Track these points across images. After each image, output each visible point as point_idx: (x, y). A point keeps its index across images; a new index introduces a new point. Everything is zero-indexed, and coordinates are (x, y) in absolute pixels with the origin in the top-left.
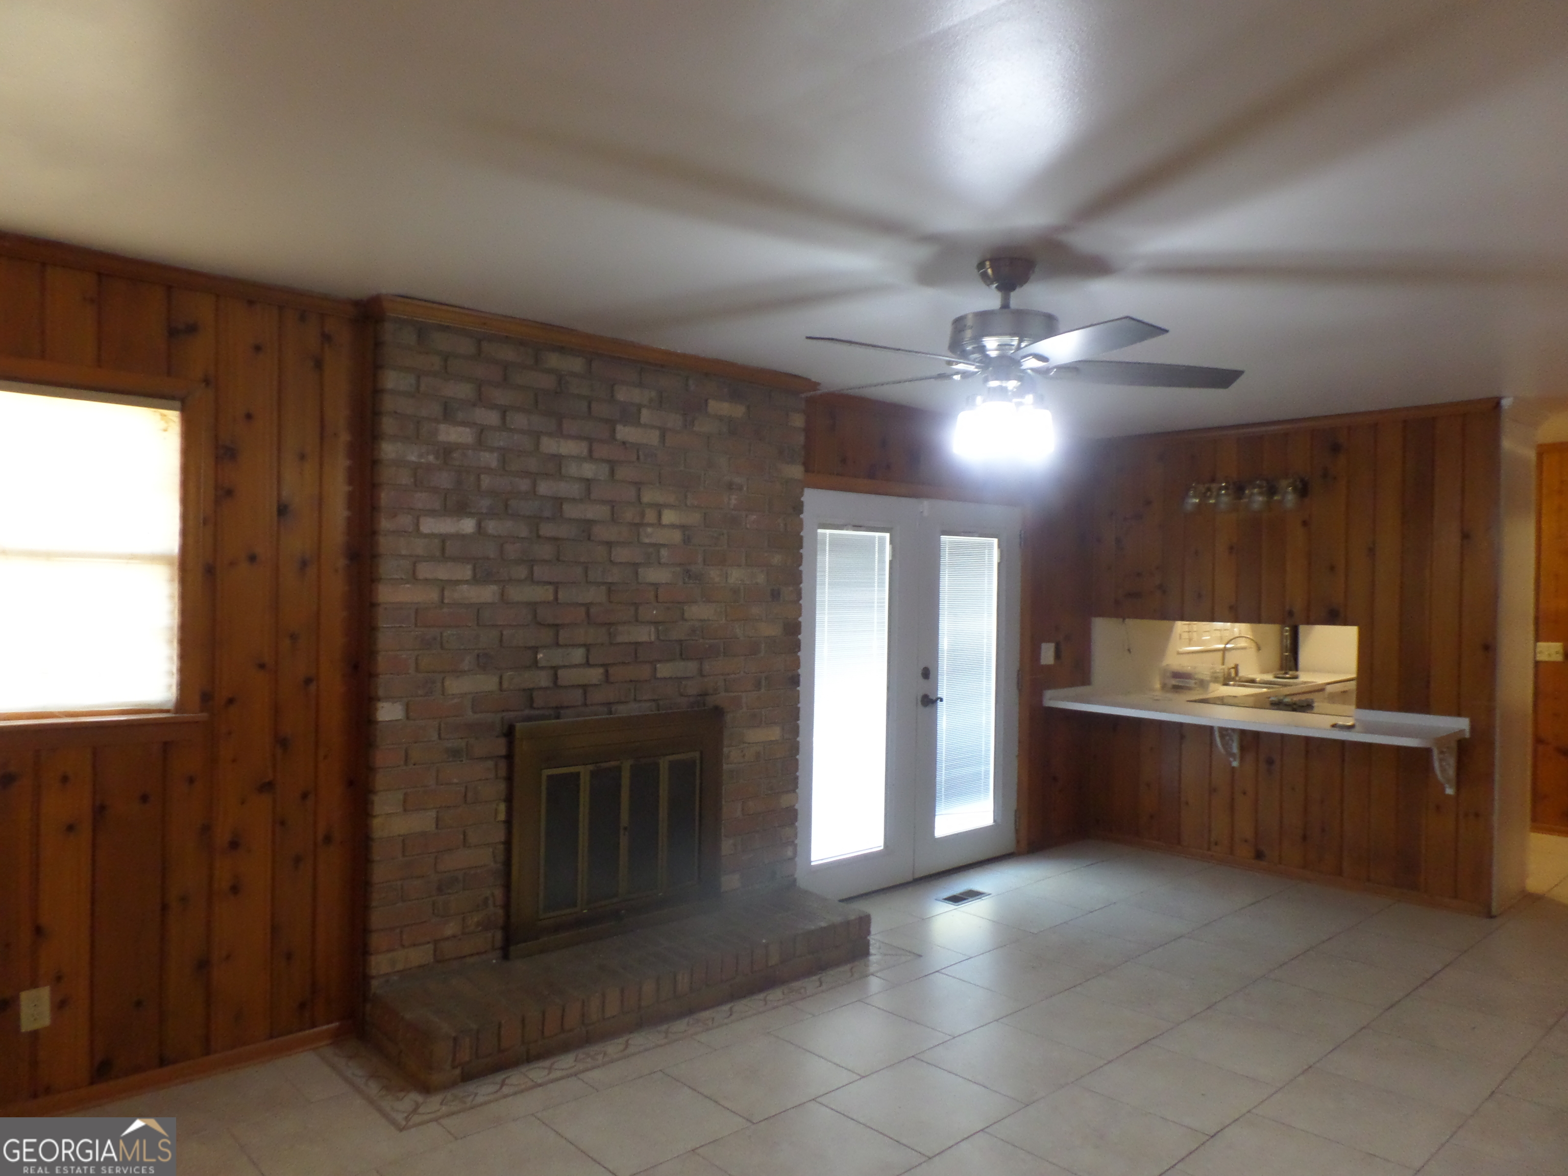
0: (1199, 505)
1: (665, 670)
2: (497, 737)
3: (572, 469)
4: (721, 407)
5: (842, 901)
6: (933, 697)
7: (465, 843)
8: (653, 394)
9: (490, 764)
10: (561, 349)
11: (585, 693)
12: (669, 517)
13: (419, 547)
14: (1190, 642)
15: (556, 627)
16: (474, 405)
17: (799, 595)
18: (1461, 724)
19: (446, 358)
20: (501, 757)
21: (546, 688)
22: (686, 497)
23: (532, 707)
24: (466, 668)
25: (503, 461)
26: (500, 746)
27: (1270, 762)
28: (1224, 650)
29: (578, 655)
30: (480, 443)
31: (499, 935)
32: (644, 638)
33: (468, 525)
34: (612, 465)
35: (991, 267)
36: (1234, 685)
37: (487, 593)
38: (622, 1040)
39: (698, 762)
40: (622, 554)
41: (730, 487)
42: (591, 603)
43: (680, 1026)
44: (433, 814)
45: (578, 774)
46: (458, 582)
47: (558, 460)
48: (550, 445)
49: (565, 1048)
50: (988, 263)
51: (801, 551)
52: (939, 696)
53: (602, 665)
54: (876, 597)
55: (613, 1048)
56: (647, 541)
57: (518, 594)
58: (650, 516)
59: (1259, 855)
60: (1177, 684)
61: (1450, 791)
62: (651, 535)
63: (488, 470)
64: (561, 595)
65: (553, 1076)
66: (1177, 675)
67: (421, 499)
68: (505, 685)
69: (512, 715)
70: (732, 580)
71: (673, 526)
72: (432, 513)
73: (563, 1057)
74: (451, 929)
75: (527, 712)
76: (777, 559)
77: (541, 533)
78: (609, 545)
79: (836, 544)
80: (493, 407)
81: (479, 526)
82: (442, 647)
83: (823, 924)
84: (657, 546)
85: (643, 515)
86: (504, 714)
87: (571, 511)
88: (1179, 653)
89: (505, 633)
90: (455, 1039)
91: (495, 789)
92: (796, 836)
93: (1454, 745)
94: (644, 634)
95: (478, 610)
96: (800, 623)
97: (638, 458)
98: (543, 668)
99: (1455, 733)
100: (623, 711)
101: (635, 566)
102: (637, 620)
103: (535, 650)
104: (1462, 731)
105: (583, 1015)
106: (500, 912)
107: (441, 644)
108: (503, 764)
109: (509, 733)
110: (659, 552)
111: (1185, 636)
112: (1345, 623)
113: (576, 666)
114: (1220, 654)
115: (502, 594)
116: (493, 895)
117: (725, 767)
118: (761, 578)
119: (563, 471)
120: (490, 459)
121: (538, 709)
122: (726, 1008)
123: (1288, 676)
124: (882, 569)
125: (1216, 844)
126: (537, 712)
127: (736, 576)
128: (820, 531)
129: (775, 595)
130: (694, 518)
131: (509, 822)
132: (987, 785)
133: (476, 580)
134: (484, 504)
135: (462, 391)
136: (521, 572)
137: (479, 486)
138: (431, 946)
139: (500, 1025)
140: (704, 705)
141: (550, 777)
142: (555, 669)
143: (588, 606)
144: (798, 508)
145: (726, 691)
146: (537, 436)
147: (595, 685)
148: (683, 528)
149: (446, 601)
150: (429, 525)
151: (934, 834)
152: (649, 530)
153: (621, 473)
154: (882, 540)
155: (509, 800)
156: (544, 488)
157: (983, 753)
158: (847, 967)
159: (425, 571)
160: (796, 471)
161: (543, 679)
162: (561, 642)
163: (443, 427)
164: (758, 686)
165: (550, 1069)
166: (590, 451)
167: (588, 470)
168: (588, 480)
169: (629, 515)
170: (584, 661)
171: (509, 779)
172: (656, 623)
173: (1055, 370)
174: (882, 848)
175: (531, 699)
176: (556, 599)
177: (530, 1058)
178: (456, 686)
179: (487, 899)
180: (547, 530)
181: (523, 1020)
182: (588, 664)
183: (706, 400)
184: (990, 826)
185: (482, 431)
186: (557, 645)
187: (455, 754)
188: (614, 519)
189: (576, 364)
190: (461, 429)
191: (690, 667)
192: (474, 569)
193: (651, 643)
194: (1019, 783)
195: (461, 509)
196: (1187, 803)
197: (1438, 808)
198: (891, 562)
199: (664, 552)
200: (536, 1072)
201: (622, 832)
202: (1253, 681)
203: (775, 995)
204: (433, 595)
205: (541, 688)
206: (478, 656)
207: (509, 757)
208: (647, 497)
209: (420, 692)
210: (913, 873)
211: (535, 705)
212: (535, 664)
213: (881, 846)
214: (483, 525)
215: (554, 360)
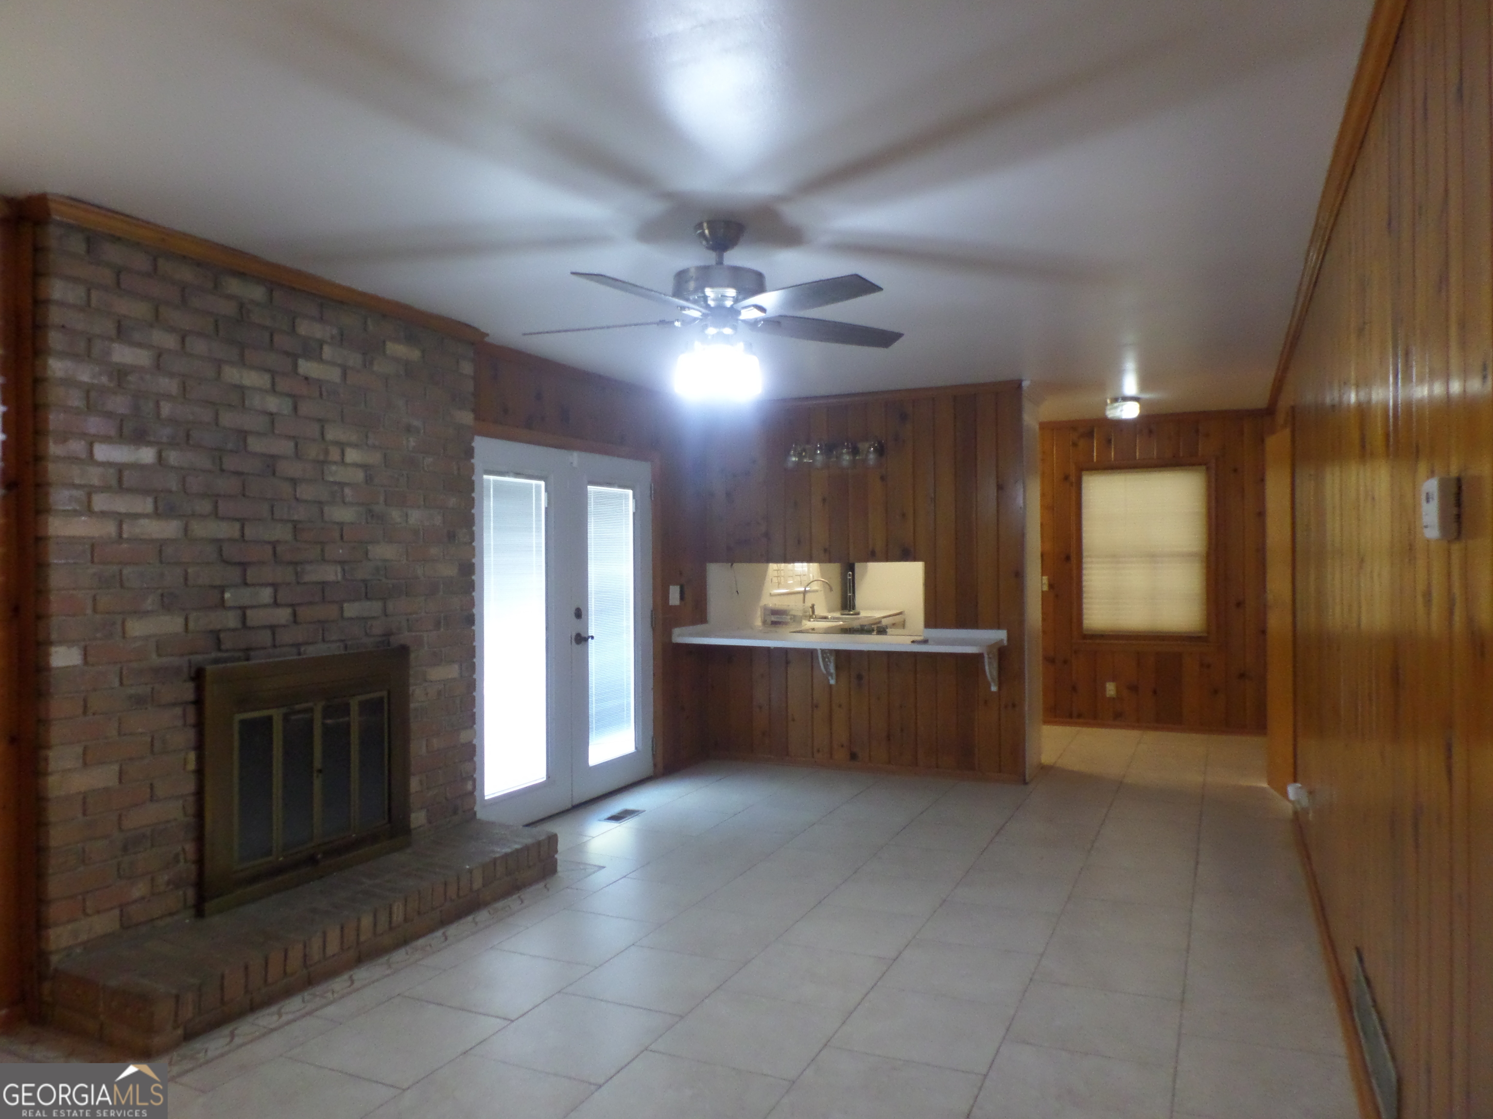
0: (797, 464)
1: (352, 610)
2: (185, 681)
3: (256, 401)
4: (398, 349)
5: (528, 825)
6: (583, 635)
7: (152, 799)
8: (335, 331)
9: (178, 711)
10: (241, 275)
11: (274, 634)
12: (352, 456)
13: (94, 476)
14: (779, 585)
15: (243, 566)
16: (151, 326)
17: (472, 536)
18: (1000, 635)
19: (118, 272)
20: (186, 703)
21: (234, 630)
22: (367, 437)
23: (219, 649)
24: (149, 608)
25: (184, 388)
26: (188, 692)
27: (859, 677)
28: (805, 593)
29: (266, 594)
30: (158, 366)
31: (191, 893)
32: (331, 577)
33: (147, 455)
34: (296, 400)
35: (709, 228)
36: (814, 621)
37: (168, 529)
38: (346, 976)
39: (386, 700)
40: (306, 492)
41: (409, 429)
42: (278, 541)
43: (399, 956)
44: (116, 767)
45: (270, 719)
46: (136, 516)
47: (241, 389)
48: (233, 374)
49: (288, 992)
50: (705, 225)
51: (473, 495)
52: (590, 634)
53: (292, 605)
54: (534, 542)
55: (339, 984)
56: (331, 479)
57: (200, 529)
58: (335, 454)
59: (853, 756)
60: (776, 620)
61: (994, 689)
62: (336, 473)
63: (168, 397)
64: (247, 532)
65: (285, 1018)
66: (775, 612)
67: (94, 424)
68: (191, 625)
69: (198, 658)
70: (412, 521)
71: (356, 465)
72: (106, 439)
73: (287, 1002)
74: (139, 890)
75: (214, 655)
76: (452, 501)
77: (225, 467)
78: (294, 482)
79: (500, 489)
80: (172, 329)
81: (160, 456)
82: (122, 586)
83: (517, 846)
84: (342, 485)
85: (327, 452)
86: (191, 657)
87: (255, 445)
88: (771, 595)
89: (190, 570)
90: (177, 998)
91: (184, 738)
92: (474, 770)
93: (995, 651)
94: (331, 574)
95: (161, 546)
96: (474, 564)
97: (321, 395)
98: (231, 608)
99: (996, 643)
100: (311, 651)
101: (320, 503)
102: (323, 560)
103: (222, 589)
104: (1002, 640)
105: (305, 956)
106: (193, 868)
107: (121, 580)
108: (191, 711)
109: (198, 676)
110: (343, 491)
111: (775, 580)
112: (915, 559)
113: (265, 606)
114: (802, 595)
115: (186, 530)
116: (183, 849)
117: (412, 706)
118: (438, 520)
119: (247, 402)
120: (168, 385)
121: (227, 651)
122: (439, 933)
123: (852, 613)
124: (538, 515)
125: (818, 751)
126: (225, 655)
127: (416, 516)
128: (485, 477)
129: (451, 536)
130: (374, 458)
131: (200, 772)
132: (629, 716)
133: (157, 514)
134: (166, 432)
135: (138, 309)
136: (205, 506)
137: (158, 415)
138: (117, 912)
139: (223, 977)
140: (389, 644)
141: (243, 722)
142: (243, 609)
143: (274, 545)
144: (469, 453)
145: (410, 630)
146: (219, 364)
147: (284, 626)
148: (365, 467)
149: (125, 536)
150: (102, 452)
151: (588, 764)
152: (334, 468)
153: (305, 408)
154: (538, 487)
155: (200, 747)
156: (228, 419)
157: (625, 686)
158: (541, 885)
159: (100, 502)
160: (466, 417)
161: (231, 620)
162: (249, 581)
163: (116, 346)
164: (437, 625)
165: (280, 1015)
166: (273, 384)
167: (273, 404)
168: (271, 414)
169: (313, 451)
170: (272, 600)
171: (199, 726)
172: (342, 563)
173: (762, 322)
174: (545, 779)
175: (219, 641)
176: (243, 535)
177: (254, 1007)
178: (137, 628)
179: (177, 856)
180: (231, 463)
181: (246, 968)
182: (276, 604)
183: (384, 342)
184: (632, 753)
185: (159, 354)
186: (246, 584)
187: (139, 702)
188: (298, 455)
189: (257, 293)
190: (138, 351)
191: (372, 608)
192: (156, 502)
193: (338, 582)
194: (655, 712)
195: (139, 438)
196: (793, 720)
197: (986, 702)
198: (546, 509)
199: (347, 491)
200: (266, 1018)
201: (315, 775)
202: (825, 618)
203: (483, 915)
204: (109, 528)
205: (229, 629)
206: (162, 595)
207: (199, 703)
208: (330, 436)
209: (99, 635)
210: (572, 801)
211: (223, 647)
212: (222, 604)
213: (543, 778)
214: (164, 454)
215: (234, 286)
